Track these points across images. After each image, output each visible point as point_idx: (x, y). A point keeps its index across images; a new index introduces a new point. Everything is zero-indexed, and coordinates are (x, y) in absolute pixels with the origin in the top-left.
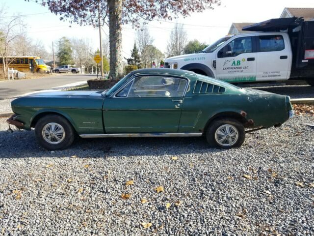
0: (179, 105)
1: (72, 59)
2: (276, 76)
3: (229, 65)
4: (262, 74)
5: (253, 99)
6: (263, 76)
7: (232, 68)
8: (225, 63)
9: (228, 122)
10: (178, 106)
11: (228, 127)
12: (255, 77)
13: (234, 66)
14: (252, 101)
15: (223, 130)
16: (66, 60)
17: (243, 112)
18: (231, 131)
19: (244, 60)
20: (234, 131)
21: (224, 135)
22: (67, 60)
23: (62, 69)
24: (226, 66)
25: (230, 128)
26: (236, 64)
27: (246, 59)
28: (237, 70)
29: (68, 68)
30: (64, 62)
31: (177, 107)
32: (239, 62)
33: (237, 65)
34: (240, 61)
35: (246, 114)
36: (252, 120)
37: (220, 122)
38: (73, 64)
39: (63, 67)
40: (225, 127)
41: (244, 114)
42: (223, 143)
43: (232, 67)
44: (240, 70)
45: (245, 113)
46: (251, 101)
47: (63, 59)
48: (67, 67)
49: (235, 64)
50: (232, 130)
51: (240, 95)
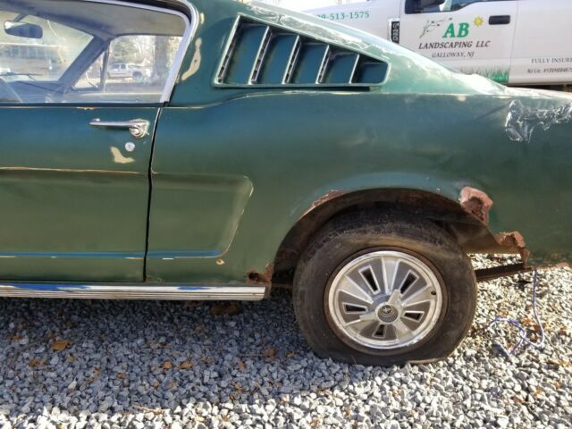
0: (130, 147)
1: (137, 51)
2: (565, 70)
3: (437, 35)
4: (528, 63)
5: (533, 121)
6: (529, 71)
7: (443, 46)
8: (425, 30)
9: (393, 239)
10: (125, 153)
11: (390, 262)
12: (507, 74)
13: (449, 39)
14: (527, 131)
15: (368, 275)
16: (124, 52)
17: (475, 192)
18: (408, 283)
19: (478, 22)
20: (422, 283)
21: (370, 301)
22: (127, 53)
23: (116, 70)
24: (428, 39)
25: (403, 267)
26: (456, 33)
27: (486, 19)
28: (457, 50)
29: (127, 68)
30: (120, 57)
31: (119, 158)
32: (464, 28)
33: (460, 35)
34: (467, 25)
35: (488, 202)
36: (517, 235)
37: (353, 237)
38: (140, 62)
39: (117, 67)
40: (377, 264)
41: (476, 201)
42: (367, 333)
43: (445, 40)
44: (466, 50)
45: (483, 196)
46: (523, 134)
47: (118, 50)
48: (123, 67)
49: (452, 32)
50: (411, 279)
51: (462, 97)
